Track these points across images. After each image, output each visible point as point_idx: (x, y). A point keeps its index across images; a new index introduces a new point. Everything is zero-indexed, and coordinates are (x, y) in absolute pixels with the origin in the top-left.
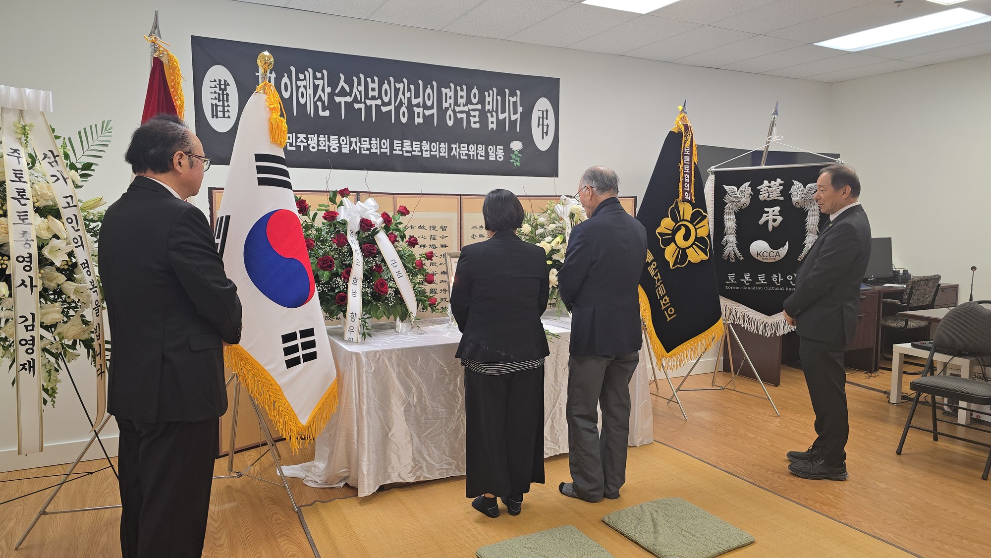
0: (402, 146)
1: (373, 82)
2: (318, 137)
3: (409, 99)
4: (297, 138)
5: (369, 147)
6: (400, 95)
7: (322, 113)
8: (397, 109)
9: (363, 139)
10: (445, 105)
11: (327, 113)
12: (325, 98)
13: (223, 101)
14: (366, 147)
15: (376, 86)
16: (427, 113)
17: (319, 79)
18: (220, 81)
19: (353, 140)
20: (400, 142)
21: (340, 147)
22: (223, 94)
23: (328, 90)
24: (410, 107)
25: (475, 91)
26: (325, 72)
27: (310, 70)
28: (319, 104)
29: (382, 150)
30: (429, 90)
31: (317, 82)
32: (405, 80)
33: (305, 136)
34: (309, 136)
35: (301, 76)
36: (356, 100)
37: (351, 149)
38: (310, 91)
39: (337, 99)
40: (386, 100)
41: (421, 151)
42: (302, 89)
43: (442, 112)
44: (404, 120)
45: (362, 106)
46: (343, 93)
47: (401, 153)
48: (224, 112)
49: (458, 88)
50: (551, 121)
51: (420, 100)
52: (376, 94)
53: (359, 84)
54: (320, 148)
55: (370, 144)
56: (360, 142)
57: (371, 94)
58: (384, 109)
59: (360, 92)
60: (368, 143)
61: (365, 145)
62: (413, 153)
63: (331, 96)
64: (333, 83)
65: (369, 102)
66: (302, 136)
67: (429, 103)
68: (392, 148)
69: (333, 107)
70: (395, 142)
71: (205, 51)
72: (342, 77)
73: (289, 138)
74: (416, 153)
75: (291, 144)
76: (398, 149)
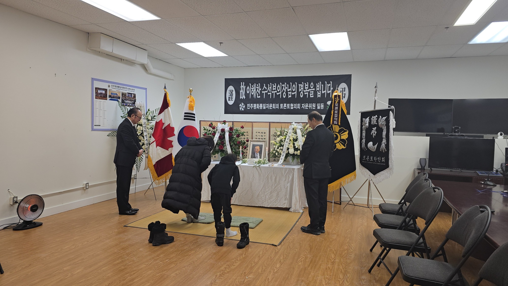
0: (283, 106)
1: (274, 85)
2: (257, 104)
3: (287, 90)
4: (250, 105)
5: (272, 107)
6: (284, 89)
7: (258, 97)
8: (282, 93)
9: (270, 104)
10: (300, 90)
11: (259, 97)
12: (259, 92)
13: (232, 96)
14: (271, 107)
15: (275, 86)
16: (293, 93)
17: (258, 86)
18: (231, 90)
19: (267, 105)
20: (283, 104)
21: (263, 107)
22: (232, 94)
23: (260, 89)
24: (287, 92)
25: (312, 84)
26: (259, 84)
27: (255, 84)
28: (257, 94)
29: (276, 108)
30: (294, 86)
31: (257, 87)
32: (285, 83)
33: (253, 104)
34: (254, 104)
35: (253, 86)
36: (269, 92)
37: (266, 108)
38: (255, 90)
39: (263, 92)
40: (278, 90)
41: (290, 107)
42: (253, 90)
43: (299, 93)
44: (284, 97)
45: (271, 93)
46: (265, 90)
47: (283, 108)
48: (231, 99)
49: (305, 84)
50: (347, 92)
51: (291, 89)
52: (275, 89)
53: (270, 86)
54: (257, 108)
55: (272, 106)
56: (269, 105)
57: (274, 89)
58: (278, 94)
59: (270, 89)
60: (272, 105)
61: (271, 106)
62: (287, 108)
63: (261, 91)
64: (262, 87)
65: (273, 92)
66: (252, 105)
67: (294, 90)
68: (280, 106)
69: (261, 94)
70: (281, 104)
71: (228, 82)
72: (264, 84)
73: (248, 105)
74: (288, 108)
75: (249, 107)
76: (282, 107)
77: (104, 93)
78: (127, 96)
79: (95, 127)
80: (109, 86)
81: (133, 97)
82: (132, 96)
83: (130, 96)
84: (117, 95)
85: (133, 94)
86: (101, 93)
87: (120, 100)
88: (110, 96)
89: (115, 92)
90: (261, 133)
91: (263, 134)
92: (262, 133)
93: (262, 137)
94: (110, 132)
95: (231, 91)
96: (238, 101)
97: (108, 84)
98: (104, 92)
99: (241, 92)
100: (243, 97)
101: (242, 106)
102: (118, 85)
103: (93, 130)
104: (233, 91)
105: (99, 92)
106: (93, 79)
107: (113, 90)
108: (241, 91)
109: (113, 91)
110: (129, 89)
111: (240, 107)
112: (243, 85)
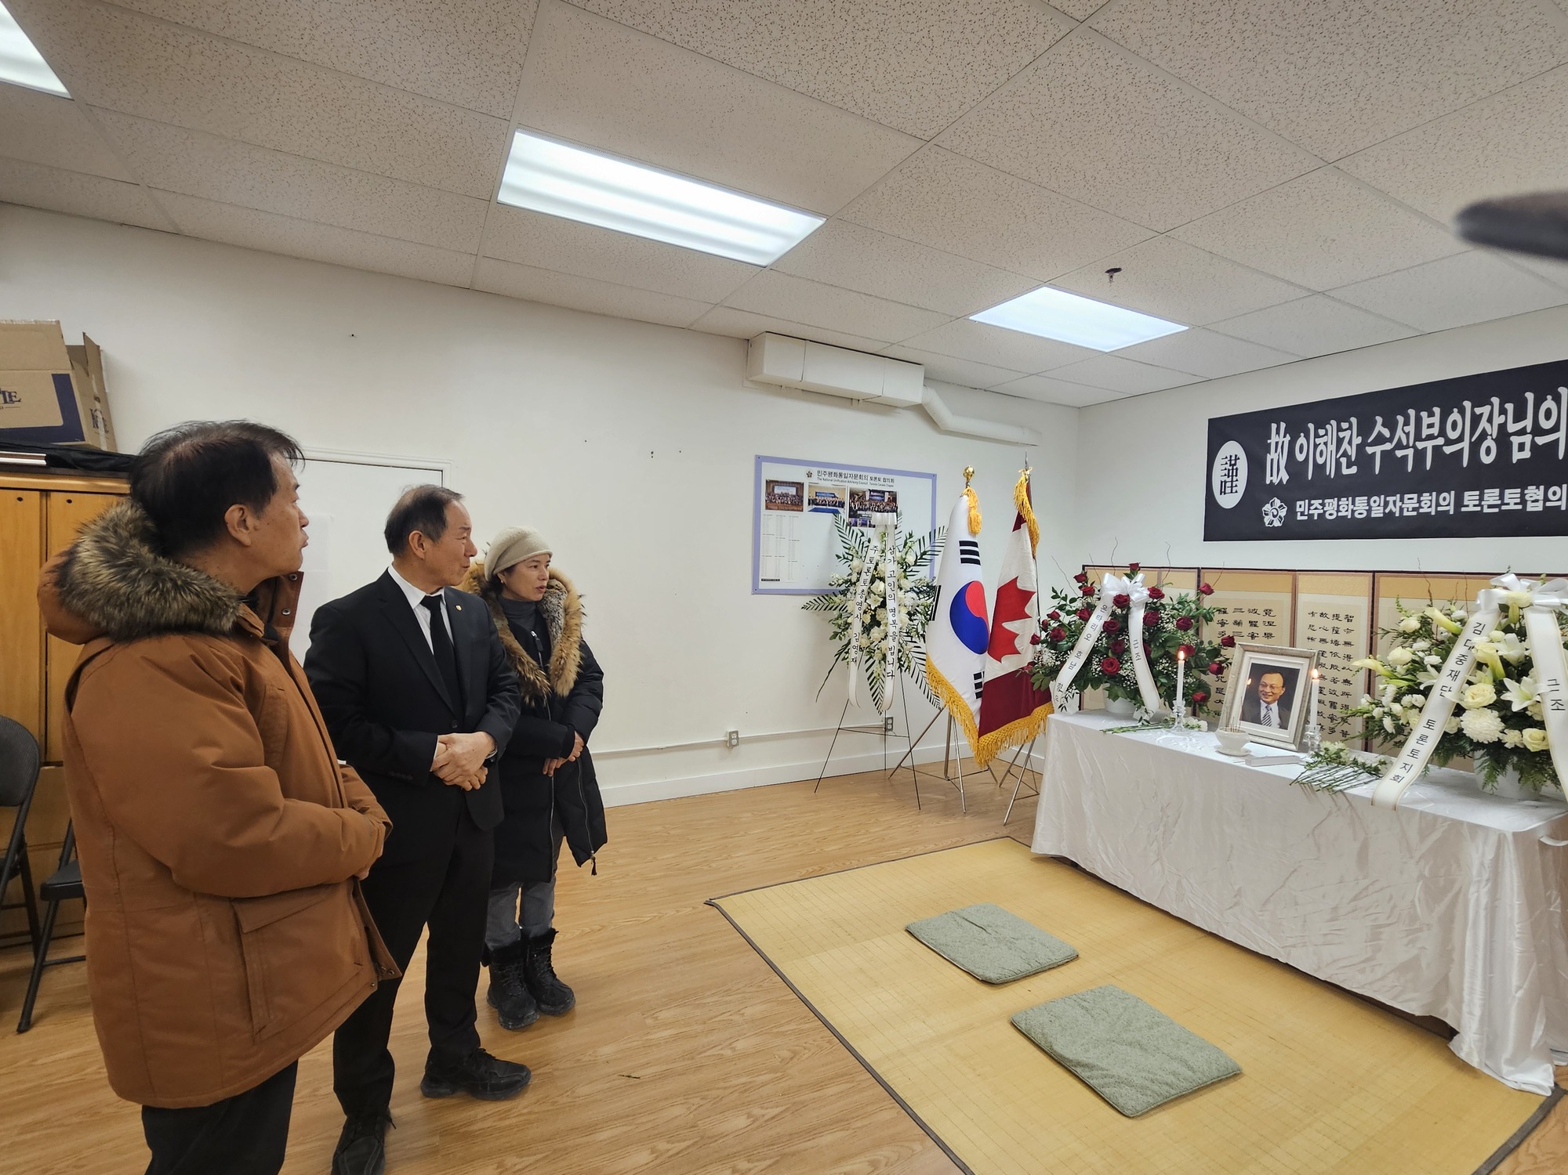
0: (1481, 499)
1: (1432, 414)
2: (1339, 500)
3: (1502, 427)
4: (1310, 505)
5: (1417, 505)
6: (1484, 424)
7: (1345, 471)
8: (1475, 447)
9: (1407, 496)
11: (1354, 470)
12: (1353, 452)
13: (1232, 476)
14: (1411, 507)
15: (1436, 420)
16: (1541, 441)
17: (1345, 430)
18: (1231, 456)
19: (1391, 499)
20: (1477, 493)
21: (1369, 511)
22: (1233, 469)
23: (1357, 440)
24: (1503, 438)
26: (1354, 420)
27: (1333, 422)
28: (1344, 460)
29: (1440, 509)
30: (1548, 404)
31: (1341, 435)
32: (1495, 400)
33: (1320, 501)
34: (1326, 501)
35: (1321, 432)
36: (1400, 446)
37: (1387, 511)
38: (1332, 447)
39: (1370, 450)
40: (1454, 435)
41: (1523, 502)
42: (1322, 447)
44: (1488, 460)
45: (1410, 452)
46: (1380, 440)
47: (1478, 509)
48: (1232, 487)
51: (1528, 423)
53: (1407, 423)
54: (1340, 514)
55: (1419, 502)
56: (1402, 500)
57: (1425, 432)
58: (1448, 450)
59: (1407, 435)
60: (1415, 500)
61: (1410, 503)
62: (1504, 508)
63: (1360, 448)
64: (1365, 429)
65: (1420, 445)
66: (1316, 503)
67: (1546, 425)
68: (1459, 502)
69: (1363, 460)
70: (1467, 494)
71: (1220, 431)
72: (1379, 419)
73: (1300, 506)
74: (1512, 507)
75: (1302, 514)
76: (1471, 503)
77: (794, 493)
78: (867, 498)
79: (763, 585)
80: (809, 475)
81: (886, 500)
82: (884, 497)
83: (878, 498)
84: (835, 497)
85: (887, 494)
86: (786, 495)
87: (844, 513)
88: (812, 502)
89: (828, 488)
90: (1330, 616)
91: (1343, 625)
92: (1336, 617)
93: (1335, 637)
94: (811, 598)
95: (1233, 461)
96: (1258, 491)
97: (806, 469)
98: (792, 491)
99: (1272, 460)
100: (1277, 474)
101: (1275, 511)
102: (838, 471)
103: (756, 591)
104: (1237, 458)
105: (778, 490)
106: (760, 460)
107: (822, 483)
108: (1272, 456)
109: (821, 488)
110: (876, 478)
111: (1267, 515)
112: (1278, 433)
